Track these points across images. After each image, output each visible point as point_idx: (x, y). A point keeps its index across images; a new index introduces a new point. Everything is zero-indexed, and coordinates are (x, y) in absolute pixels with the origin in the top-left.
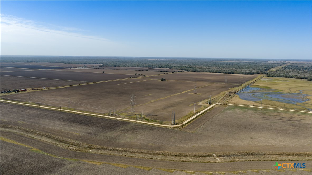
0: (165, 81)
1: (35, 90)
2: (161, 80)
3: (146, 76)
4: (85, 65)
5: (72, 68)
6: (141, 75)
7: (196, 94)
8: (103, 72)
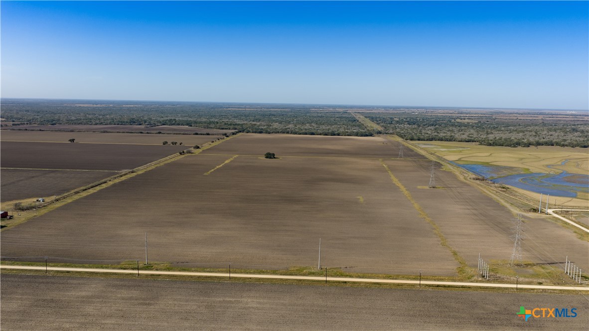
0: (275, 158)
1: (28, 209)
3: (199, 148)
6: (178, 144)
7: (434, 187)
8: (72, 140)
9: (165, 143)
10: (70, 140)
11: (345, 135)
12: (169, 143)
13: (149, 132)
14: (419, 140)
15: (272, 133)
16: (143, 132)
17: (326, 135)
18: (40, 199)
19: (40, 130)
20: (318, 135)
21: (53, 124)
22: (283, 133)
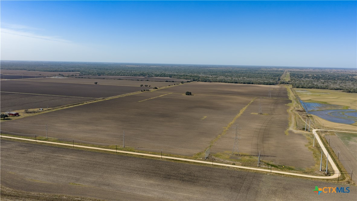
0: (191, 95)
1: (30, 113)
2: (186, 94)
3: (157, 88)
4: (61, 73)
5: (46, 77)
6: (148, 86)
7: (261, 114)
8: (96, 83)
9: (142, 86)
10: (95, 83)
11: (257, 84)
12: (144, 86)
13: (142, 80)
14: (302, 88)
15: (213, 82)
16: (139, 80)
17: (245, 84)
18: (41, 109)
19: (89, 78)
20: (239, 83)
21: (99, 75)
22: (219, 82)
